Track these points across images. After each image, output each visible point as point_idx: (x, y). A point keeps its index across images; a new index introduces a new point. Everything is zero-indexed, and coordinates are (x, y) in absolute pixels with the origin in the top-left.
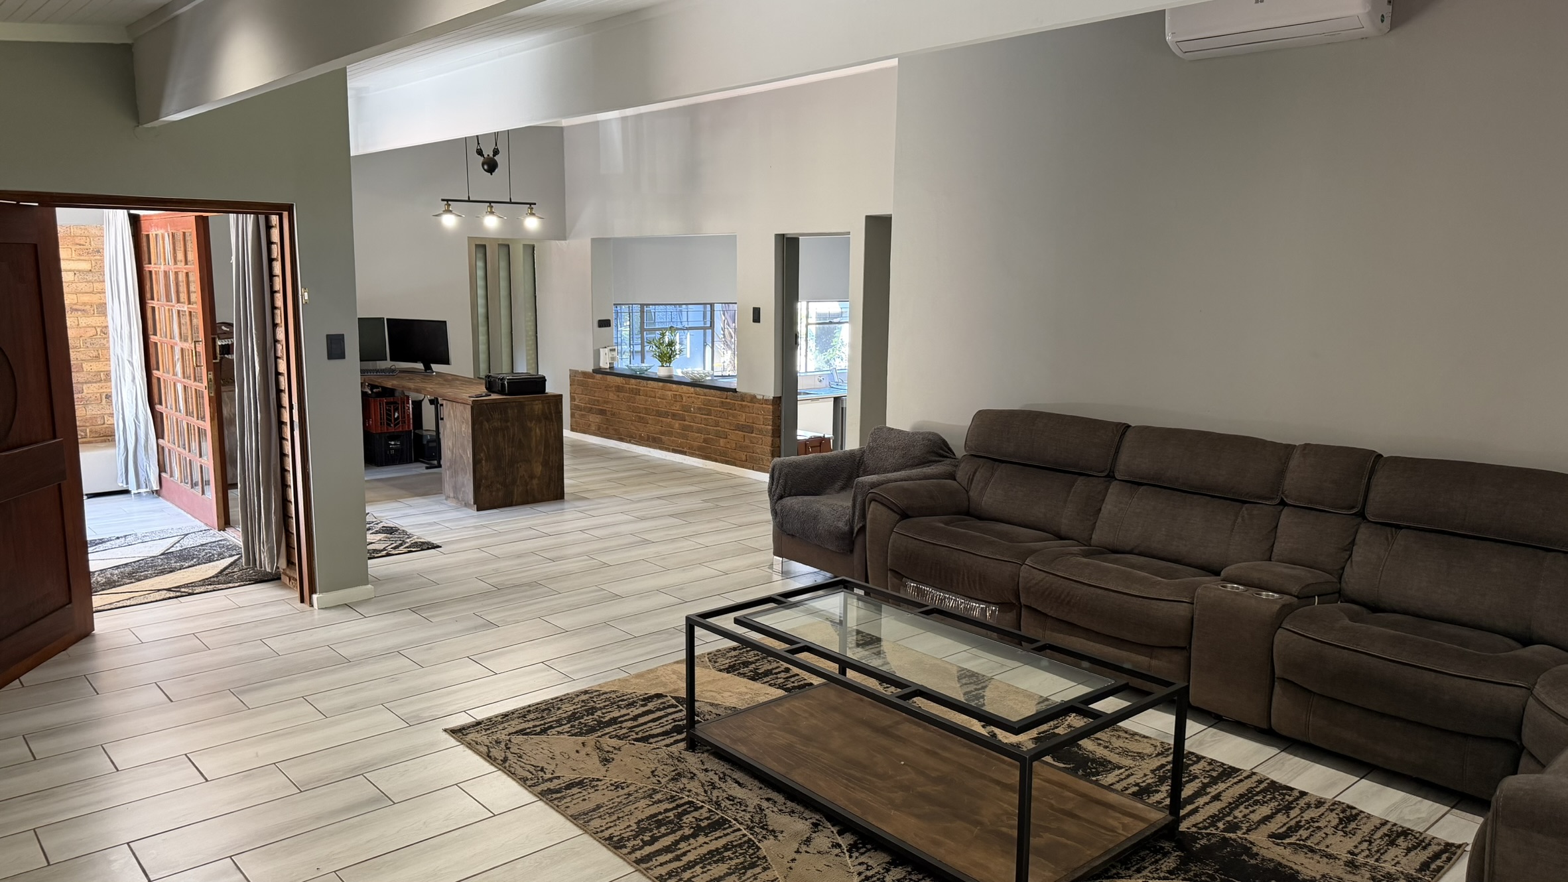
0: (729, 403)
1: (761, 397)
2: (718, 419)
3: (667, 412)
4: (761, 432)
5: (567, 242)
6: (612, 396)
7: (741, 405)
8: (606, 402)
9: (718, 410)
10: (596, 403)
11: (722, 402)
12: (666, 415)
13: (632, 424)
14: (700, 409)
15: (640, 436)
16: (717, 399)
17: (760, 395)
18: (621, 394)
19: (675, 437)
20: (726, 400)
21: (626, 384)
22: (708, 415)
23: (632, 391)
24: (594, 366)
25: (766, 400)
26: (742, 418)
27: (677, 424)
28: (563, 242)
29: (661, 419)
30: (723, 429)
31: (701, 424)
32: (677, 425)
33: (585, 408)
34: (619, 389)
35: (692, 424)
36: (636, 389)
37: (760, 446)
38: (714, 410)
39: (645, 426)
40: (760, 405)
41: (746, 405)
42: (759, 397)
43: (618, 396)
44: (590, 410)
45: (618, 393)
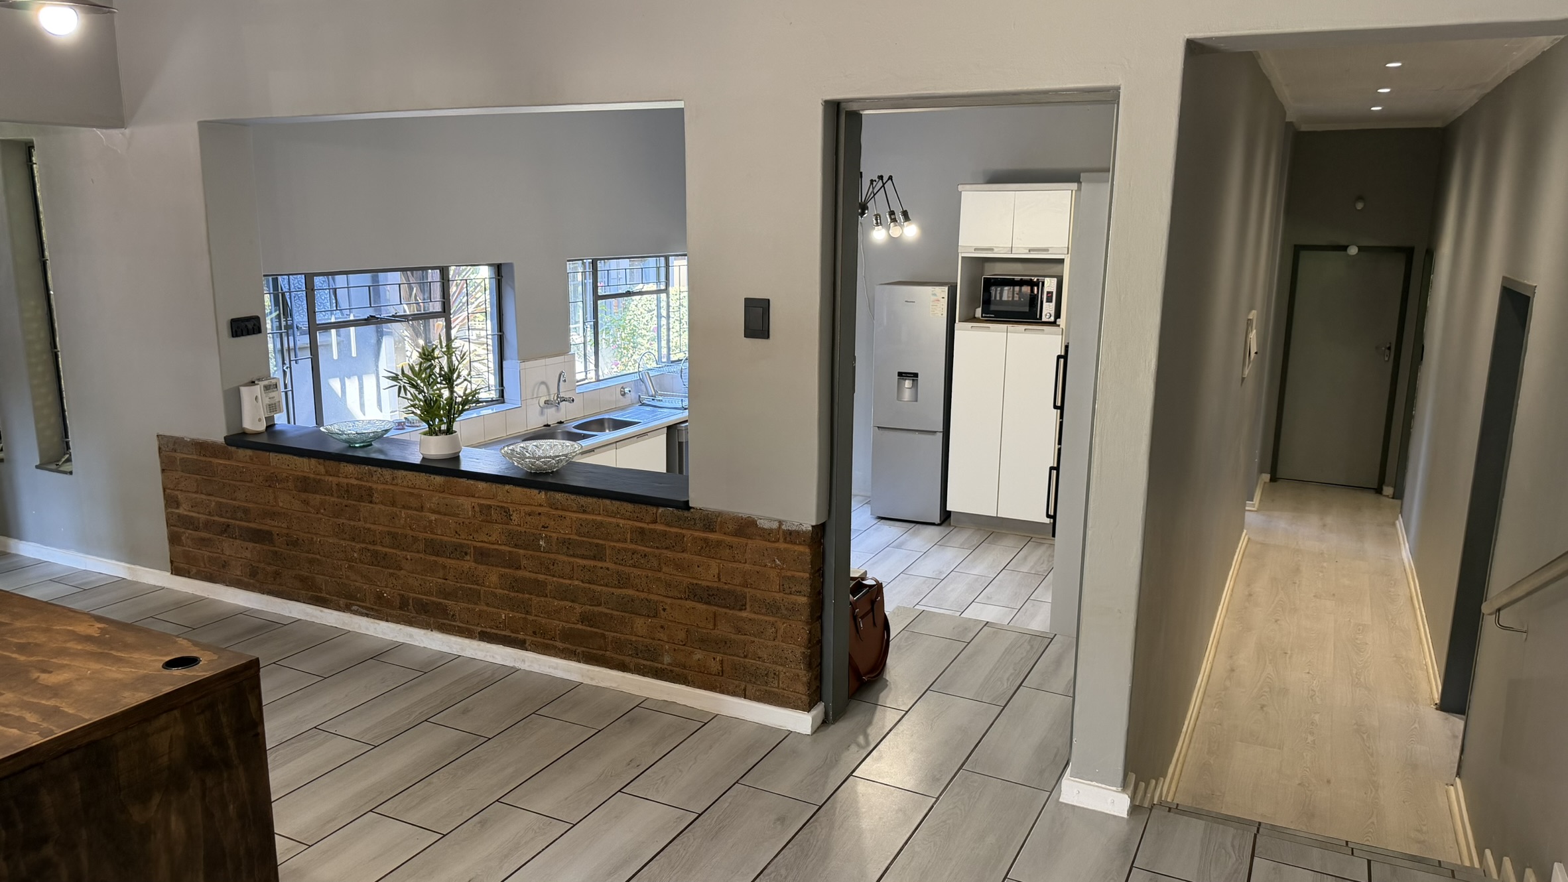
0: (665, 534)
1: (775, 525)
2: (627, 570)
3: (461, 546)
4: (772, 608)
5: (127, 131)
6: (286, 501)
7: (706, 540)
8: (273, 515)
9: (626, 550)
10: (239, 514)
11: (642, 531)
12: (459, 551)
13: (350, 567)
14: (565, 543)
15: (379, 597)
16: (622, 522)
17: (771, 520)
18: (316, 499)
19: (487, 605)
20: (652, 526)
21: (328, 473)
22: (594, 558)
23: (347, 491)
24: (228, 429)
25: (790, 533)
26: (709, 573)
27: (493, 576)
28: (116, 133)
29: (441, 560)
30: (643, 595)
31: (571, 578)
32: (494, 578)
33: (208, 526)
34: (306, 485)
35: (541, 577)
36: (360, 487)
37: (770, 643)
38: (613, 548)
39: (391, 575)
40: (769, 545)
41: (719, 543)
42: (765, 524)
43: (306, 502)
44: (225, 530)
45: (304, 496)
